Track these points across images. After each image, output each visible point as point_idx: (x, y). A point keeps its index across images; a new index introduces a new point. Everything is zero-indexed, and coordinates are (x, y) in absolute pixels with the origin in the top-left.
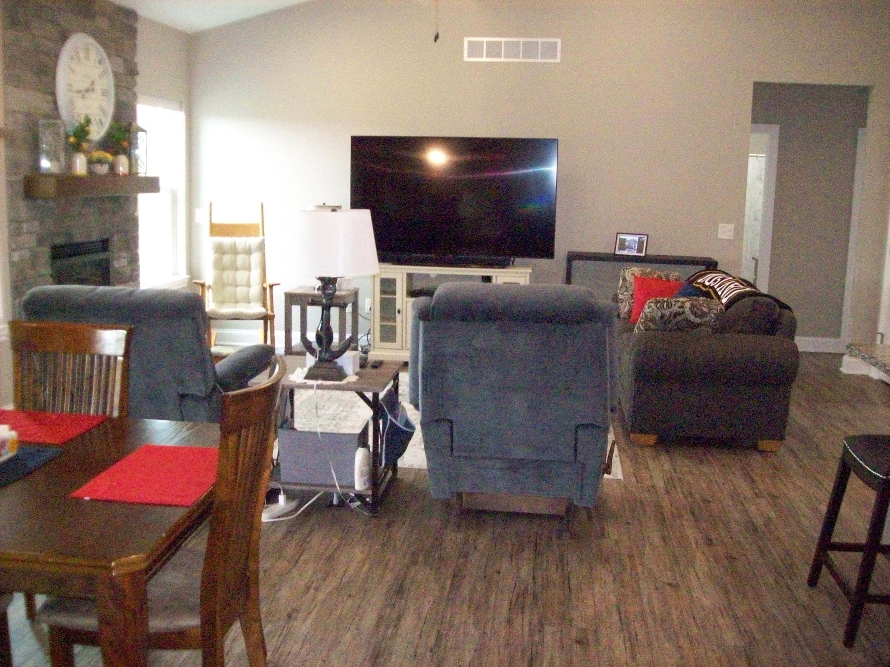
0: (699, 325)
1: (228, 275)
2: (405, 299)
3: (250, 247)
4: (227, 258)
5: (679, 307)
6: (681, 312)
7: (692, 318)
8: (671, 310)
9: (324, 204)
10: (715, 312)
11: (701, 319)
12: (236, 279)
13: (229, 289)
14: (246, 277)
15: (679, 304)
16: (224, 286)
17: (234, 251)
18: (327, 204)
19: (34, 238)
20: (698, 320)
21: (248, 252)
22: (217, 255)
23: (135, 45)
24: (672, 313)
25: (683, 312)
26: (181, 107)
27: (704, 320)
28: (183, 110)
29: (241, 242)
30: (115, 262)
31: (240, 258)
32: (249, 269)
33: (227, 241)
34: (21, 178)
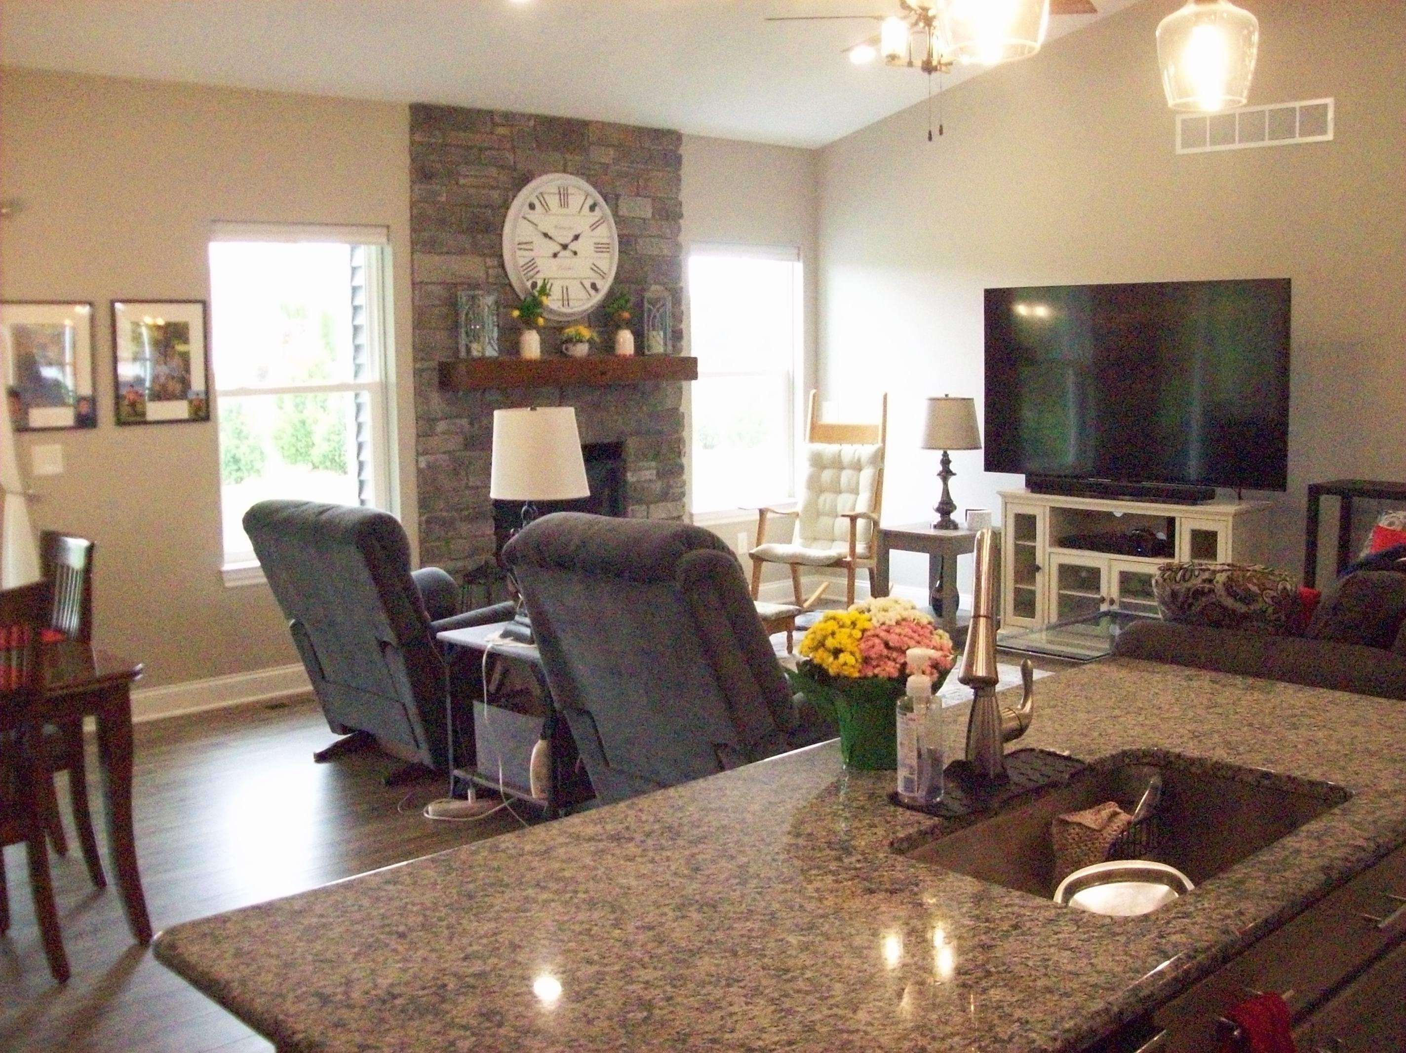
0: (1245, 617)
1: (826, 499)
2: (1049, 550)
3: (859, 460)
4: (827, 475)
5: (1204, 581)
6: (1206, 590)
7: (1229, 602)
8: (1189, 585)
9: (947, 395)
10: (1272, 593)
11: (1247, 604)
12: (836, 506)
13: (825, 521)
14: (849, 504)
15: (1206, 575)
16: (819, 514)
17: (837, 464)
18: (950, 396)
19: (460, 439)
20: (1241, 608)
21: (857, 467)
22: (812, 469)
23: (679, 179)
24: (1189, 589)
25: (1211, 591)
26: (799, 254)
27: (1252, 608)
28: (801, 261)
29: (848, 451)
30: (629, 474)
31: (846, 476)
32: (855, 491)
33: (829, 449)
34: (434, 364)
